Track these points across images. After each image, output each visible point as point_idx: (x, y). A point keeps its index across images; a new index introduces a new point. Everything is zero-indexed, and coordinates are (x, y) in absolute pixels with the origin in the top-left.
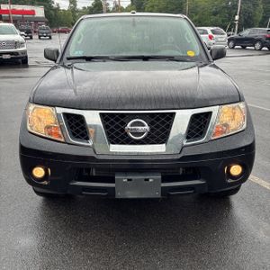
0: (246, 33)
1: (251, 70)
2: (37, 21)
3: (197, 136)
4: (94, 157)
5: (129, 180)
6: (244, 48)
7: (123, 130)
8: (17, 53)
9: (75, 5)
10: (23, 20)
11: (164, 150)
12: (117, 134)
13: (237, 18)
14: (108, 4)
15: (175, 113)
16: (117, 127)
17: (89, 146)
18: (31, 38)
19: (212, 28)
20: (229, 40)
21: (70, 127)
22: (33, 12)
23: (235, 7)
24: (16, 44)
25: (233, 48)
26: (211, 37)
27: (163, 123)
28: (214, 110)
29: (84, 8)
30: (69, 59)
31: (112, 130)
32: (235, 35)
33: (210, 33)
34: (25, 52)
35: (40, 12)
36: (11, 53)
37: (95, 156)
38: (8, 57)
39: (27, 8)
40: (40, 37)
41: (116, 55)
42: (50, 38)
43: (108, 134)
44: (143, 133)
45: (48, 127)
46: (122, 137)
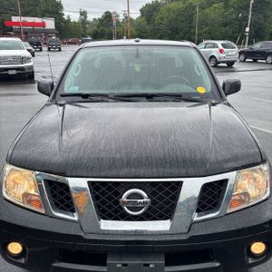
0: (257, 46)
1: (265, 87)
2: (48, 33)
3: (210, 208)
4: (80, 237)
5: (123, 265)
6: (255, 61)
7: (117, 202)
8: (23, 69)
9: (86, 17)
10: (33, 32)
11: (168, 228)
12: (110, 207)
13: (247, 29)
14: (118, 16)
15: (182, 182)
16: (110, 198)
17: (74, 221)
18: (41, 50)
19: (222, 42)
20: (240, 53)
21: (53, 195)
22: (43, 24)
23: (246, 18)
24: (23, 59)
25: (244, 61)
26: (221, 51)
27: (167, 193)
28: (231, 176)
29: (95, 19)
30: (62, 96)
31: (104, 202)
32: (246, 48)
33: (221, 47)
34: (32, 67)
35: (50, 24)
36: (17, 69)
37: (82, 234)
38: (14, 72)
39: (38, 20)
40: (49, 49)
41: (117, 92)
42: (60, 50)
43: (97, 206)
44: (142, 208)
45: (26, 195)
46: (116, 211)
